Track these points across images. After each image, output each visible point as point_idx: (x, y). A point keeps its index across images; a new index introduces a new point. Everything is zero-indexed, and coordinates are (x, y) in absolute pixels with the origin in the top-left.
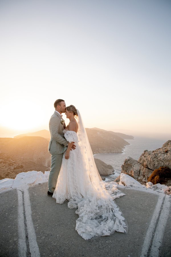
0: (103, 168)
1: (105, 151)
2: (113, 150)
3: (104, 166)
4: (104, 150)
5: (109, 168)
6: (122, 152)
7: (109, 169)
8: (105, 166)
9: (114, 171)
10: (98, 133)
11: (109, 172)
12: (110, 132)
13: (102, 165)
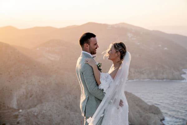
0: (140, 113)
1: (143, 74)
2: (163, 73)
3: (140, 106)
4: (141, 73)
5: (152, 113)
6: (182, 77)
7: (153, 115)
8: (144, 109)
9: (164, 119)
10: (129, 35)
11: (153, 121)
12: (158, 32)
13: (137, 105)
